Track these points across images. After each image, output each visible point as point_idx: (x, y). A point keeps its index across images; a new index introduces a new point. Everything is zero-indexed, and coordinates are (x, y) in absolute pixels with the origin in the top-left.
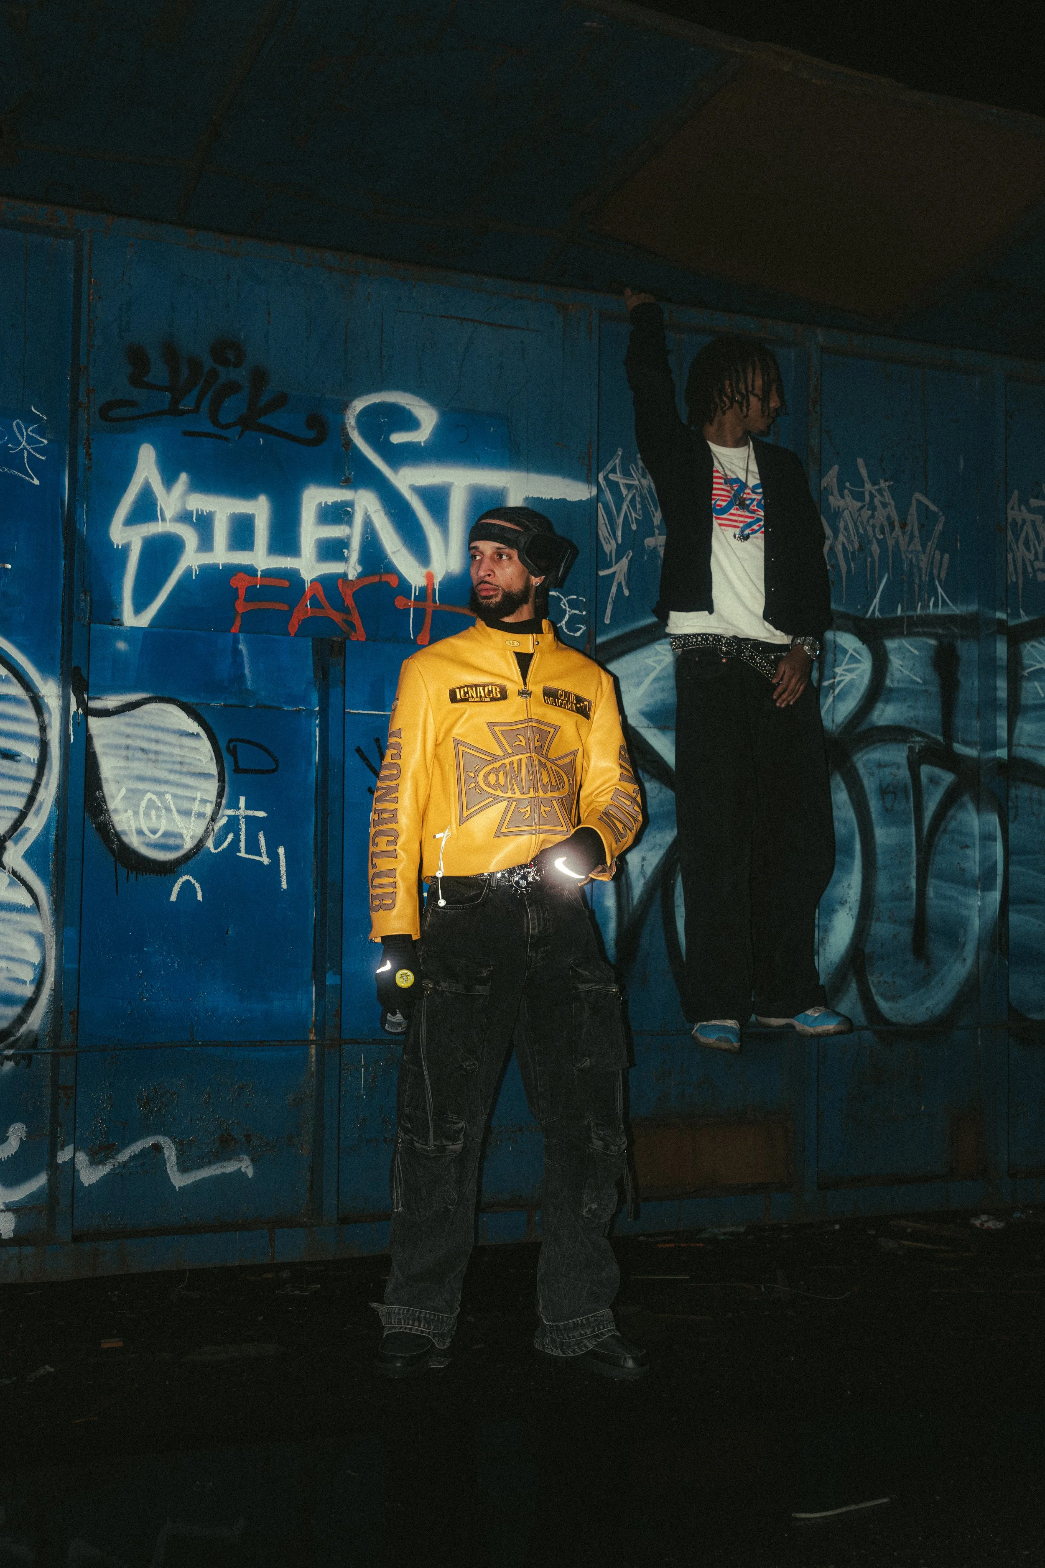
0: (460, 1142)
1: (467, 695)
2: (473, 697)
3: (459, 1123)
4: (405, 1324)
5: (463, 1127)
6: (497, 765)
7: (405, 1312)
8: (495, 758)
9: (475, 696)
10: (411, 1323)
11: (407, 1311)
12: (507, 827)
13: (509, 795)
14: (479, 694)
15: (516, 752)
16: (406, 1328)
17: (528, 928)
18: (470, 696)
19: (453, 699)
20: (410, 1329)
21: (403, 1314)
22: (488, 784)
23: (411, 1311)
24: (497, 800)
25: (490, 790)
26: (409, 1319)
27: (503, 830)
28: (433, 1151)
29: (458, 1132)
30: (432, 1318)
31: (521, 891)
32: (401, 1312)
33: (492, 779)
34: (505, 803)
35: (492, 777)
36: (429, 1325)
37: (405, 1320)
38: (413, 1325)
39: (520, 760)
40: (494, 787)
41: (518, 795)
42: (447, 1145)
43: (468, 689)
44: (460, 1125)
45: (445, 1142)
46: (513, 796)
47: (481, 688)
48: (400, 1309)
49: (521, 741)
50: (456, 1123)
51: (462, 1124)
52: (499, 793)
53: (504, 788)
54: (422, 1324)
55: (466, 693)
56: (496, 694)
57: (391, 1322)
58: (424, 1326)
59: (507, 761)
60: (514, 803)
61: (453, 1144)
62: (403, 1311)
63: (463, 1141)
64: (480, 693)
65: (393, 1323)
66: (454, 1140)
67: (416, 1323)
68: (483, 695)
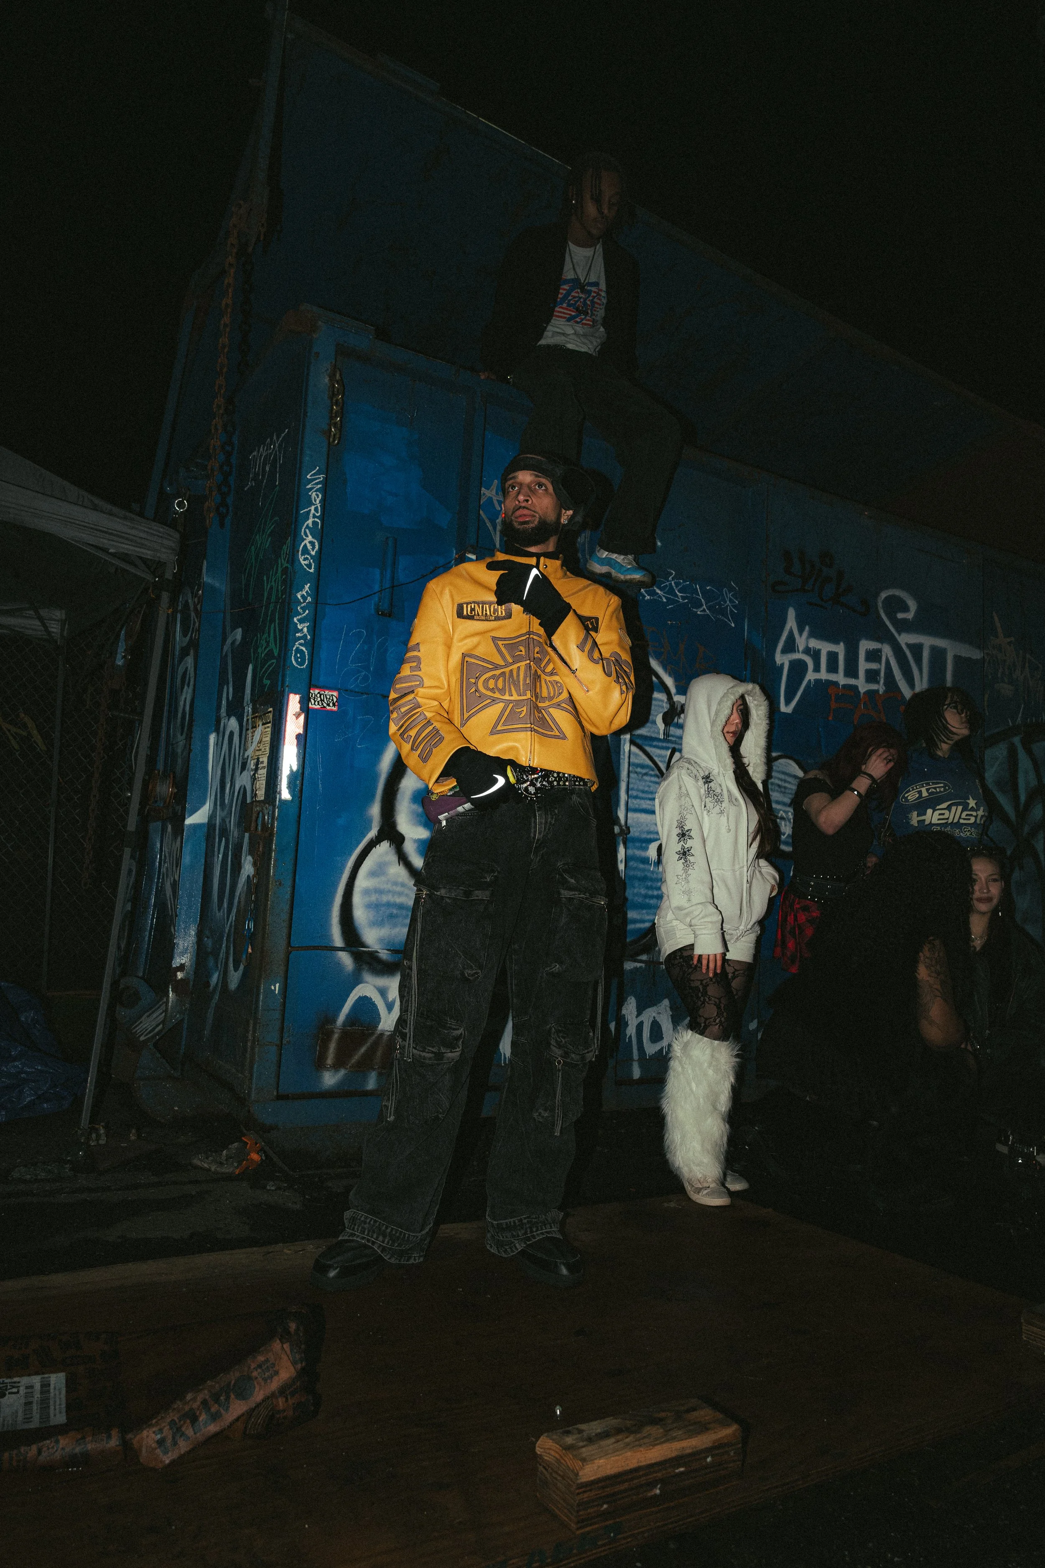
0: (458, 1050)
1: (473, 612)
2: (479, 615)
3: (458, 1029)
4: (368, 1235)
5: (461, 1034)
6: (498, 672)
7: (372, 1222)
8: (497, 667)
9: (480, 614)
10: (375, 1236)
11: (374, 1222)
12: (504, 725)
13: (507, 697)
14: (484, 612)
15: (517, 659)
16: (368, 1241)
17: (535, 832)
18: (476, 613)
19: (460, 615)
20: (373, 1243)
21: (369, 1223)
22: (488, 689)
23: (378, 1223)
24: (494, 701)
25: (489, 693)
26: (374, 1232)
27: (499, 728)
28: (430, 1059)
29: (457, 1038)
30: (398, 1234)
31: (531, 798)
32: (368, 1221)
33: (491, 684)
34: (502, 705)
35: (492, 682)
36: (394, 1242)
37: (369, 1231)
38: (377, 1239)
39: (519, 667)
40: (492, 690)
41: (515, 697)
42: (445, 1053)
43: (474, 606)
44: (459, 1032)
45: (443, 1050)
46: (511, 698)
47: (487, 606)
48: (366, 1218)
49: (521, 651)
50: (454, 1029)
51: (461, 1031)
52: (497, 695)
53: (502, 691)
54: (386, 1240)
55: (473, 610)
56: (502, 612)
57: (354, 1228)
58: (388, 1242)
59: (507, 670)
60: (511, 705)
61: (451, 1052)
62: (371, 1221)
63: (461, 1048)
64: (486, 611)
65: (356, 1229)
66: (452, 1046)
67: (381, 1238)
68: (488, 613)
